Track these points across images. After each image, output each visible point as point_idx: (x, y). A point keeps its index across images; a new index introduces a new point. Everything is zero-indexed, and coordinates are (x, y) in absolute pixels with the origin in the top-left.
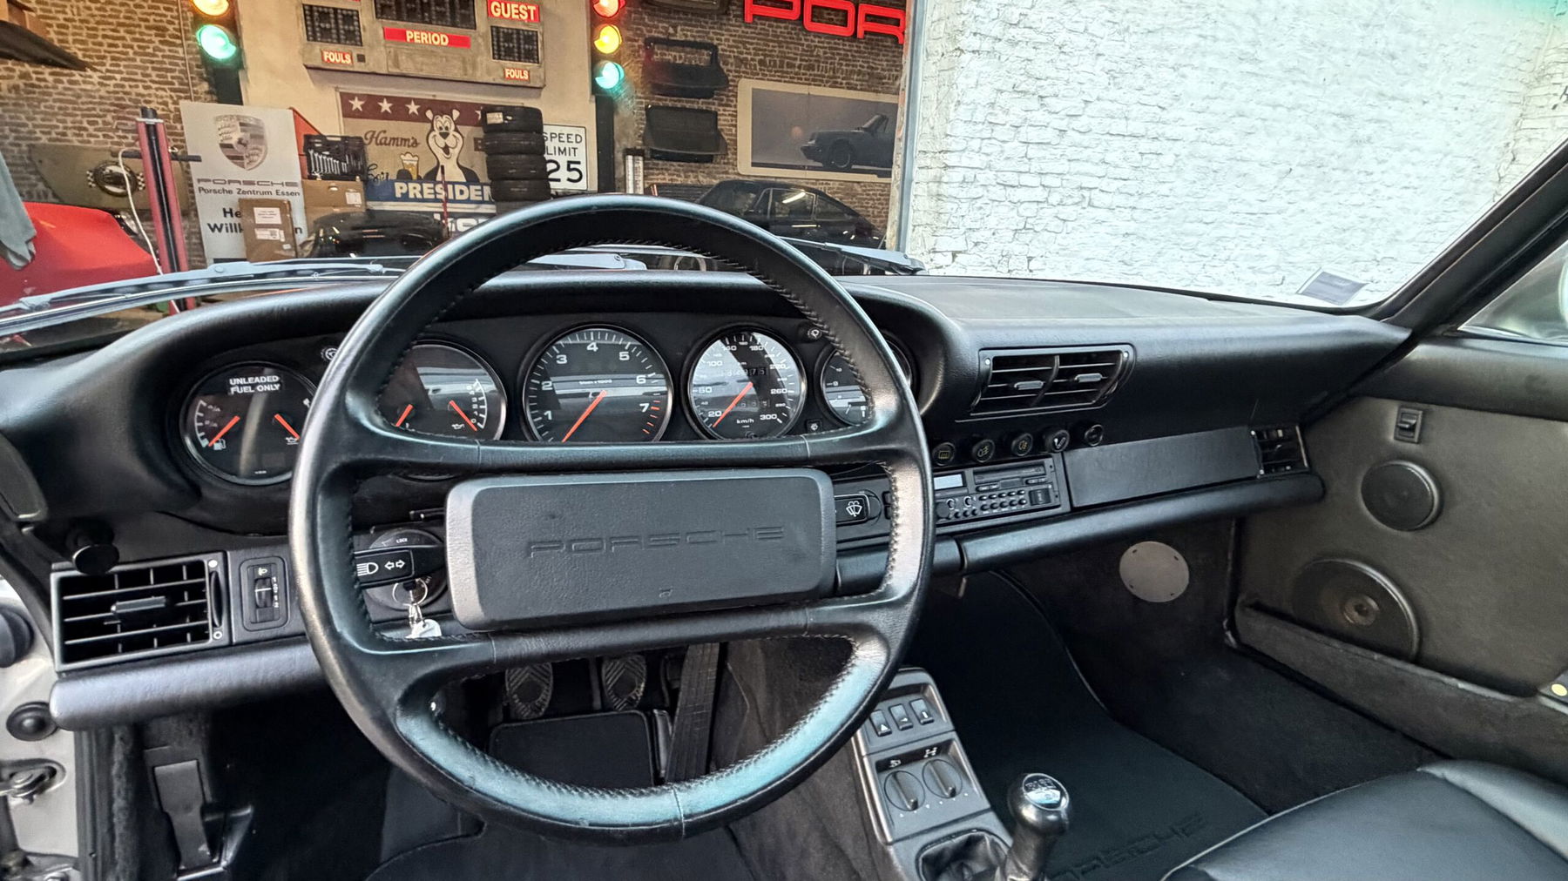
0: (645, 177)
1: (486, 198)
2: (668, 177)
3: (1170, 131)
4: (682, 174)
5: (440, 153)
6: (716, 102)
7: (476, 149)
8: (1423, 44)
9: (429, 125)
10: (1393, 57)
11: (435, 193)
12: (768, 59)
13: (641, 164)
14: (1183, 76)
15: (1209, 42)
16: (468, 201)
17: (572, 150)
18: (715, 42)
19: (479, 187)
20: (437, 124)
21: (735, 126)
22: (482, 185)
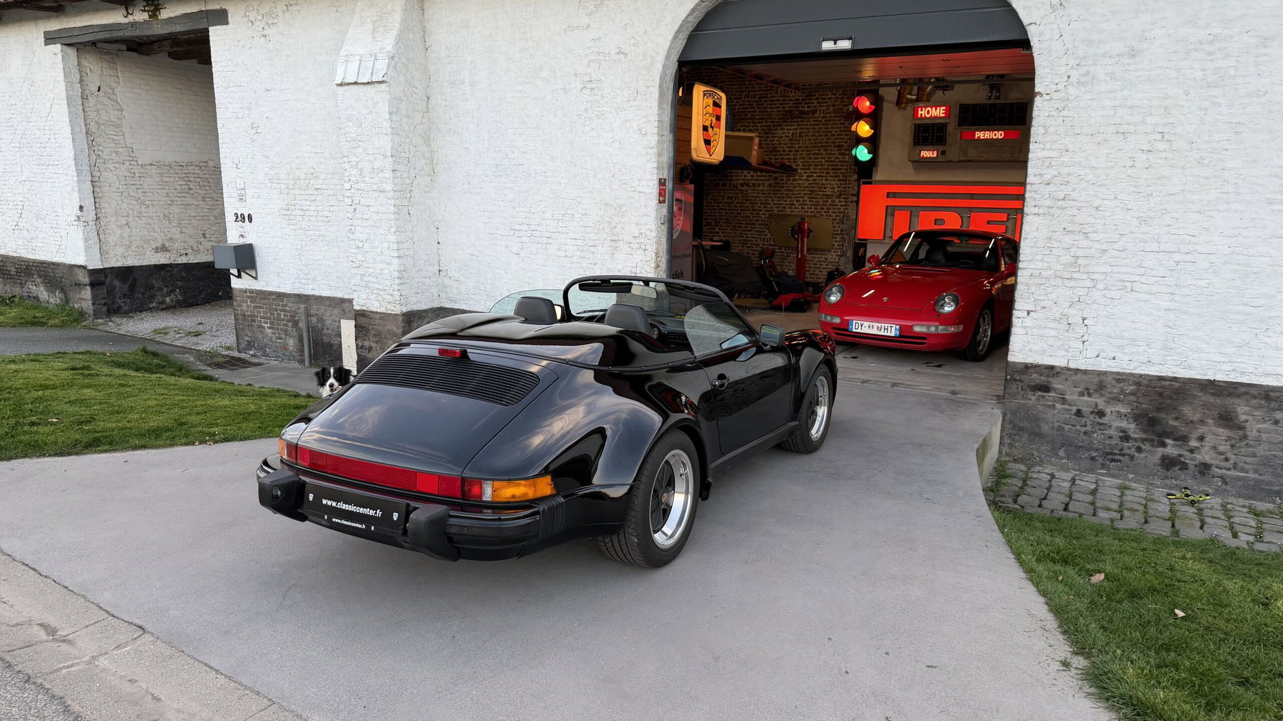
3: (1203, 249)
15: (1232, 196)
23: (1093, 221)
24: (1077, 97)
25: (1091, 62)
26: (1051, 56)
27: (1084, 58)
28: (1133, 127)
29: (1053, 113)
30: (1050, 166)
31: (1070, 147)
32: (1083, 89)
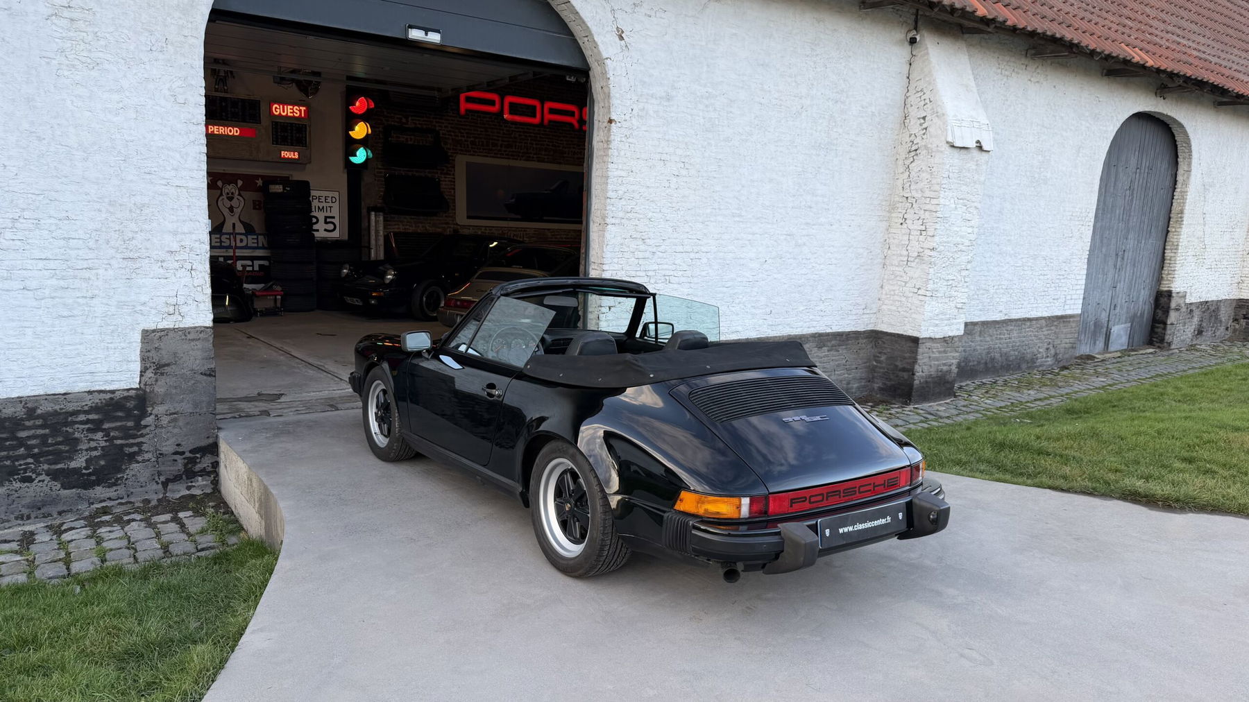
0: (385, 228)
1: (260, 245)
2: (401, 226)
3: (704, 249)
4: (414, 225)
5: (226, 212)
6: (439, 172)
7: (254, 208)
8: (826, 200)
9: (219, 191)
10: (811, 207)
11: (221, 242)
12: (477, 140)
13: (381, 218)
14: (707, 225)
15: (717, 211)
16: (246, 247)
17: (329, 209)
18: (437, 128)
19: (255, 237)
20: (225, 191)
21: (454, 189)
22: (258, 235)
23: (648, 230)
24: (638, 128)
25: (645, 100)
26: (621, 90)
27: (641, 95)
28: (668, 156)
29: (623, 139)
30: (622, 184)
31: (634, 169)
32: (640, 121)
